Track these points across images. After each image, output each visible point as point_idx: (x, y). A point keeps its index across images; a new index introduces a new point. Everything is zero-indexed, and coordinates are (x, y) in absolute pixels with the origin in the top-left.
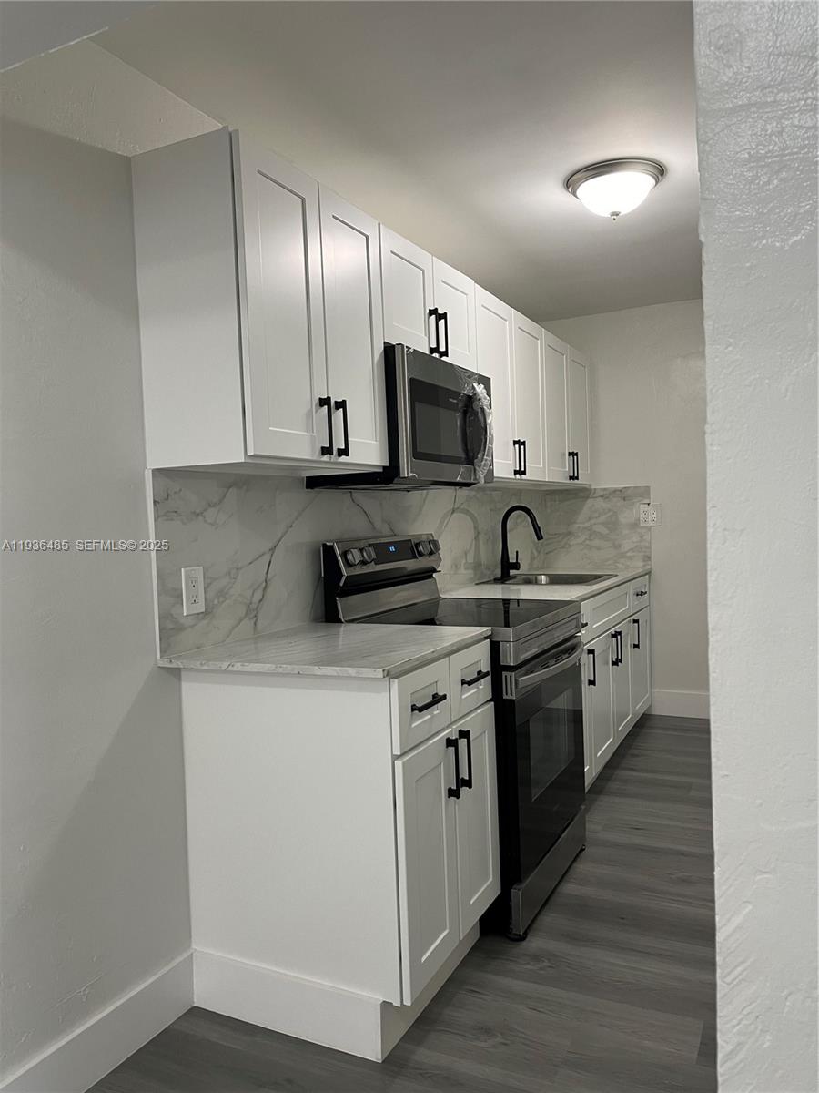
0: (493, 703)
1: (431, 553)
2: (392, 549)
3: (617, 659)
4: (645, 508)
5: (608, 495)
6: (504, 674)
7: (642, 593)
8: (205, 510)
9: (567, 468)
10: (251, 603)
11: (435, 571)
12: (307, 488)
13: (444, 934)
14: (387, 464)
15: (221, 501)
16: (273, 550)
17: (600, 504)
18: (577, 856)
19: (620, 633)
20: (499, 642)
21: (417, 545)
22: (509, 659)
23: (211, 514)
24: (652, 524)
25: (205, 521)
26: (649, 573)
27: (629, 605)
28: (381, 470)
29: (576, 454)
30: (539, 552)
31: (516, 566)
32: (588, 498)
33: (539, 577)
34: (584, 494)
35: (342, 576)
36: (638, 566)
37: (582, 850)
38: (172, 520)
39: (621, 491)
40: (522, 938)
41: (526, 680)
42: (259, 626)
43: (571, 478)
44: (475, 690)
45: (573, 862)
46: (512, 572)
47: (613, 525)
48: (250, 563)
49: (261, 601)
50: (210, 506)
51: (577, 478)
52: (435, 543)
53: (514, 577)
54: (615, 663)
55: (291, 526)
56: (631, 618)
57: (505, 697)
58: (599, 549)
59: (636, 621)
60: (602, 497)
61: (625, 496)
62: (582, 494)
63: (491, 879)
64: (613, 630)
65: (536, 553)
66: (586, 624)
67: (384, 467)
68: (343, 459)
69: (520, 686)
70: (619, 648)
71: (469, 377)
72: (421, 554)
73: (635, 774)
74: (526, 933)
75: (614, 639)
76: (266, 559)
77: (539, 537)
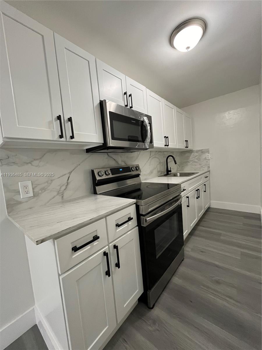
0: (138, 227)
1: (137, 170)
2: (121, 170)
3: (198, 196)
4: (207, 154)
5: (197, 151)
6: (141, 217)
7: (207, 177)
8: (32, 161)
9: (185, 145)
10: (60, 191)
11: (140, 175)
12: (87, 152)
13: (107, 328)
14: (103, 142)
15: (41, 158)
16: (70, 173)
17: (196, 154)
18: (181, 262)
19: (199, 189)
20: (139, 205)
21: (132, 168)
22: (143, 211)
23: (36, 163)
24: (210, 158)
25: (32, 165)
26: (209, 171)
27: (203, 180)
28: (102, 145)
29: (187, 141)
30: (180, 167)
31: (170, 171)
32: (192, 152)
33: (177, 174)
34: (191, 151)
35: (96, 180)
36: (206, 170)
37: (183, 260)
38: (12, 166)
39: (201, 150)
40: (152, 308)
41: (150, 219)
42: (64, 197)
43: (186, 147)
44: (127, 225)
45: (179, 266)
46: (169, 173)
47: (199, 159)
48: (59, 178)
49: (65, 189)
50: (35, 160)
51: (188, 147)
52: (138, 167)
53: (170, 174)
54: (197, 198)
55: (79, 165)
56: (203, 184)
57: (142, 225)
58: (195, 165)
59: (205, 185)
60: (196, 152)
61: (202, 152)
62: (191, 152)
63: (138, 290)
64: (197, 189)
65: (179, 167)
66: (185, 190)
67: (103, 144)
68: (73, 140)
69: (148, 221)
70: (199, 194)
71: (141, 115)
72: (133, 171)
73: (204, 228)
74: (154, 306)
75: (197, 191)
76: (67, 176)
77: (176, 163)
